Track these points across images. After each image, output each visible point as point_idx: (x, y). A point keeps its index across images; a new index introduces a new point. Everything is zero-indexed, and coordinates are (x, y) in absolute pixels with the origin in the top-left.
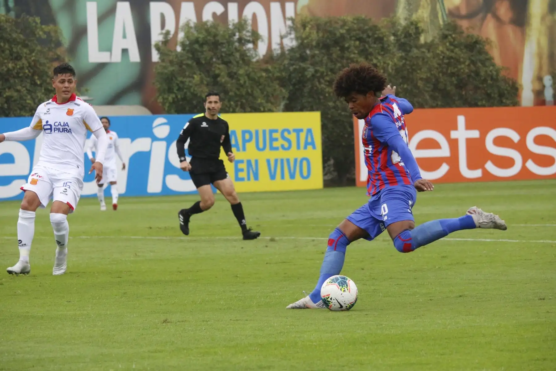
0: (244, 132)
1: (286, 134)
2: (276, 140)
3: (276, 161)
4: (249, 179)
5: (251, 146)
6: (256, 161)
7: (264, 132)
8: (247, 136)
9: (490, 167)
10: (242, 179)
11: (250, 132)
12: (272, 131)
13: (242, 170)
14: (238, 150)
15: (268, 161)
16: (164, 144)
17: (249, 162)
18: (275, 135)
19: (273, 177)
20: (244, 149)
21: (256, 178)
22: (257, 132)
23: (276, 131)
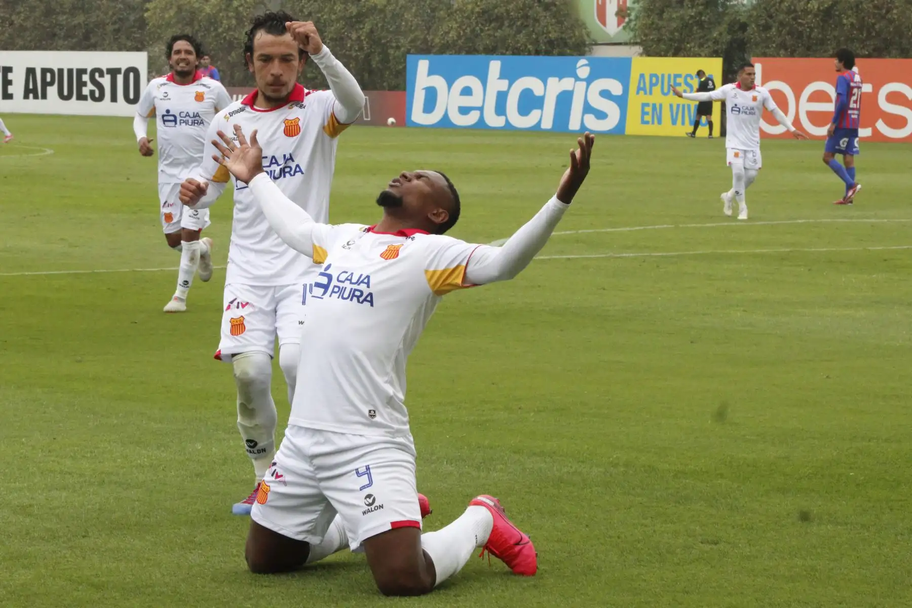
0: (651, 76)
1: (689, 80)
2: (680, 84)
3: (678, 106)
4: (653, 123)
5: (657, 89)
6: (661, 105)
7: (669, 76)
8: (654, 80)
9: (881, 125)
10: (647, 123)
11: (656, 76)
12: (676, 76)
13: (647, 113)
14: (645, 93)
15: (671, 106)
16: (584, 84)
17: (654, 105)
18: (679, 80)
19: (674, 122)
20: (651, 93)
21: (660, 122)
22: (663, 76)
23: (680, 76)
